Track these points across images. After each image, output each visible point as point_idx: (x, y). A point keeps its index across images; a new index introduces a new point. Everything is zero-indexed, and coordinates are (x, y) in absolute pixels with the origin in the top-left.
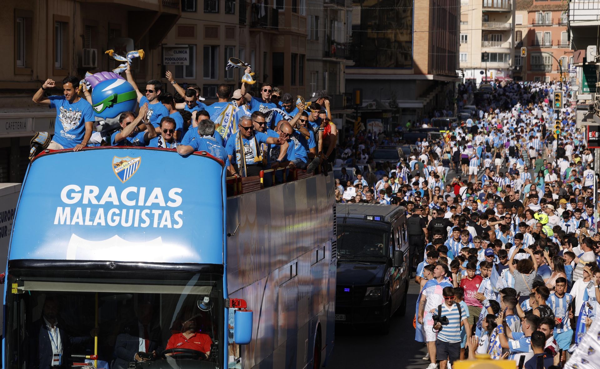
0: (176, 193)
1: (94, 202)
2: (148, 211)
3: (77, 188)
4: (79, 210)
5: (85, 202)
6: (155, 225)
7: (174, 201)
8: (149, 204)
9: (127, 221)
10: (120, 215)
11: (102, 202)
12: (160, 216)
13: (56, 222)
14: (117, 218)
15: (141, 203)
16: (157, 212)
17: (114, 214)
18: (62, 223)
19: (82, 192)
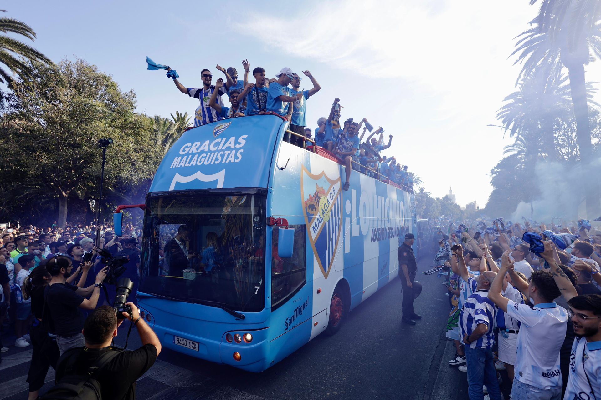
0: (244, 139)
1: (195, 151)
2: (222, 153)
3: (189, 144)
4: (185, 157)
5: (190, 152)
6: (224, 162)
7: (240, 143)
8: (224, 148)
9: (207, 161)
10: (205, 157)
11: (199, 151)
12: (229, 155)
13: (171, 167)
14: (203, 160)
15: (220, 148)
16: (227, 153)
17: (203, 157)
18: (174, 167)
19: (191, 147)
